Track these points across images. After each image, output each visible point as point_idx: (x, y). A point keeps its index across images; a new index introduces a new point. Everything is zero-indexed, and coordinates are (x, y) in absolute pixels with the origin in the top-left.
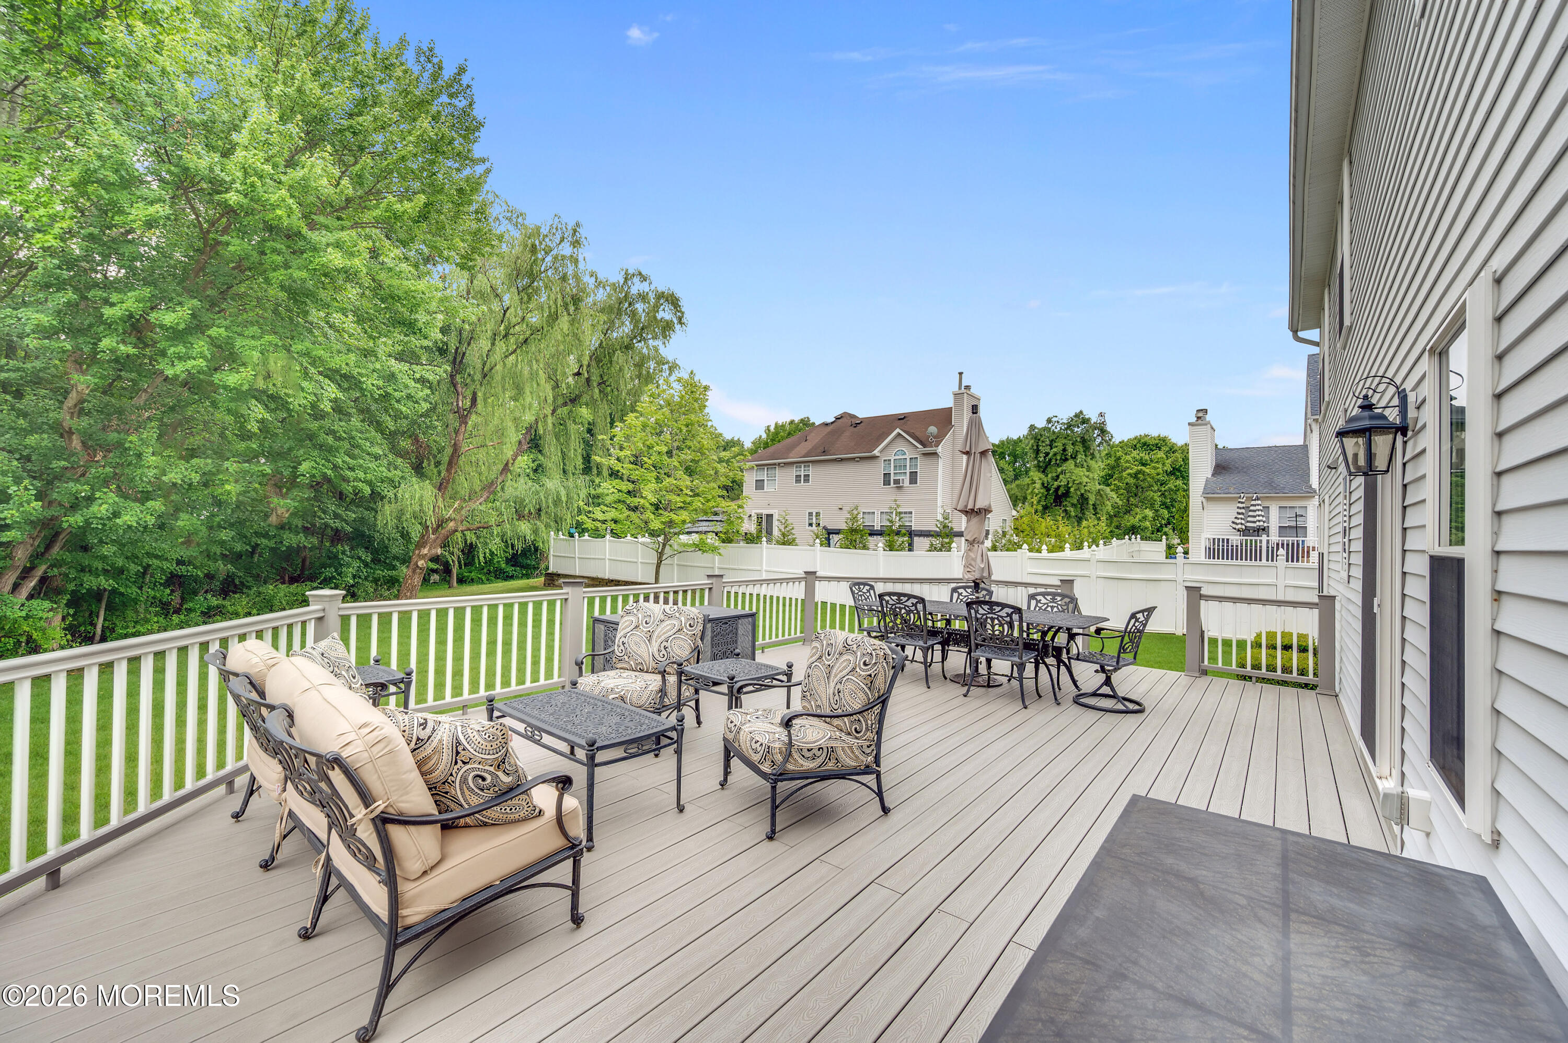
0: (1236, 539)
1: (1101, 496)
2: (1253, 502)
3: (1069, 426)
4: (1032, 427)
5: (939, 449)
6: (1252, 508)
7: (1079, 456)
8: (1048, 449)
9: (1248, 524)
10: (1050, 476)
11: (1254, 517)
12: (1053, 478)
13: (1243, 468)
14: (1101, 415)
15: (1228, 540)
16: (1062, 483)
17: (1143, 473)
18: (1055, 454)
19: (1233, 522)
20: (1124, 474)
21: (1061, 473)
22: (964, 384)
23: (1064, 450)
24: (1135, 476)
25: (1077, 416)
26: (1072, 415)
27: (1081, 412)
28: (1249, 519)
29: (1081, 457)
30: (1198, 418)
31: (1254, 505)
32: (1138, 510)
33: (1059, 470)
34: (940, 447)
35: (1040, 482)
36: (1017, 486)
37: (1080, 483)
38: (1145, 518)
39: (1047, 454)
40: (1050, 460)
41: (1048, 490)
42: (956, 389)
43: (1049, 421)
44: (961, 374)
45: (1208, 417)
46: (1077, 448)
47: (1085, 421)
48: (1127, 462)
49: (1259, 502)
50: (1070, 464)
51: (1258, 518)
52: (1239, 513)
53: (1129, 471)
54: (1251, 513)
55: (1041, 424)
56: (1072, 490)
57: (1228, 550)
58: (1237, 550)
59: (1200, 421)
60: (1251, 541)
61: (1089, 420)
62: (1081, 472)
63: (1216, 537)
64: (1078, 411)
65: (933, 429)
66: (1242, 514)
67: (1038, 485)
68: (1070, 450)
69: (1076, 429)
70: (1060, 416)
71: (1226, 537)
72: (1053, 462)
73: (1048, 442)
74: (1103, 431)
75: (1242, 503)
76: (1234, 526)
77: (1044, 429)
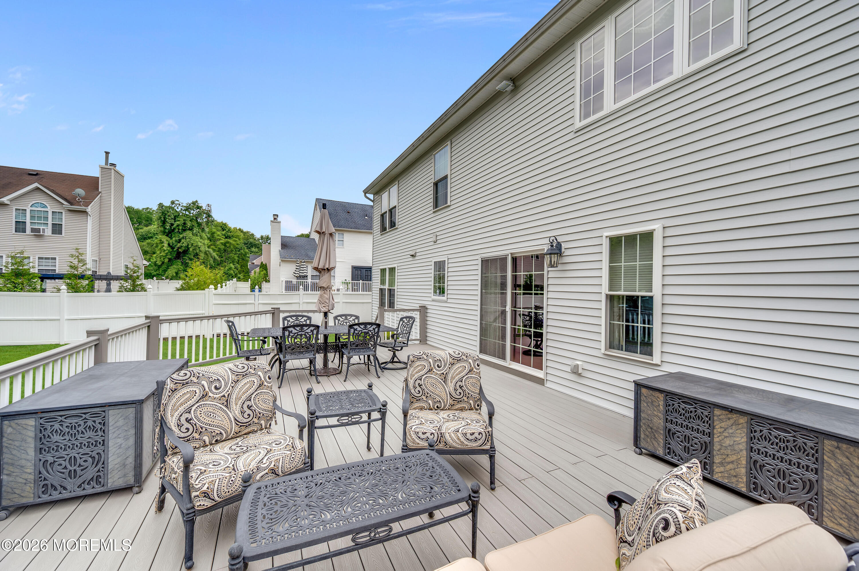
0: (295, 281)
1: (207, 254)
2: (302, 264)
3: (187, 209)
4: (161, 205)
5: (89, 209)
6: (302, 266)
7: (195, 229)
8: (172, 221)
9: (300, 274)
10: (174, 239)
11: (303, 270)
12: (176, 241)
13: (293, 246)
14: (208, 205)
15: (291, 281)
16: (184, 245)
17: (228, 242)
18: (178, 226)
19: (294, 273)
20: (218, 243)
21: (183, 238)
22: (110, 161)
23: (185, 224)
24: (225, 244)
25: (194, 203)
26: (190, 202)
27: (197, 201)
28: (301, 271)
29: (196, 230)
30: (275, 219)
31: (303, 265)
32: (226, 264)
33: (181, 236)
34: (89, 207)
35: (167, 242)
36: (148, 244)
37: (196, 246)
38: (230, 269)
39: (172, 225)
40: (174, 229)
41: (173, 248)
42: (103, 164)
43: (173, 202)
44: (107, 153)
45: (279, 219)
46: (193, 223)
47: (198, 207)
48: (218, 235)
49: (305, 264)
50: (188, 234)
51: (304, 271)
52: (296, 269)
53: (221, 241)
54: (301, 269)
55: (167, 204)
56: (191, 249)
57: (291, 286)
58: (295, 286)
59: (275, 221)
60: (301, 282)
61: (201, 207)
62: (197, 239)
63: (288, 280)
64: (195, 200)
65: (80, 191)
66: (298, 269)
67: (166, 245)
68: (189, 224)
69: (192, 212)
70: (181, 201)
71: (290, 280)
72: (176, 230)
73: (173, 217)
74: (209, 216)
75: (298, 264)
76: (295, 275)
77: (170, 207)
